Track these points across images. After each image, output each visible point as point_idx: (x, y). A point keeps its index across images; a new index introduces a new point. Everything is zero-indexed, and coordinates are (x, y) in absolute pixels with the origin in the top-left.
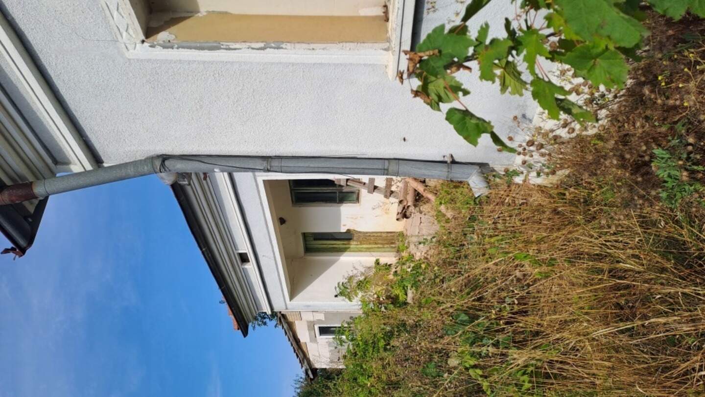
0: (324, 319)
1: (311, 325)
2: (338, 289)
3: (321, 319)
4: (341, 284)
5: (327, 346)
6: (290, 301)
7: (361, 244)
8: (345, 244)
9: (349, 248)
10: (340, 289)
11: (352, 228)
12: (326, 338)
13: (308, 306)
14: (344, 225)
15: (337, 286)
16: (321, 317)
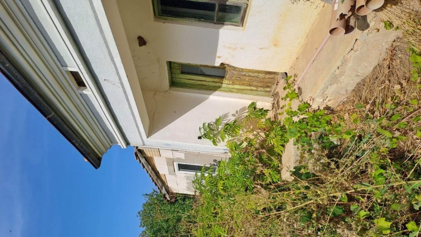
0: (184, 158)
1: (170, 162)
2: (202, 130)
3: (182, 158)
4: (207, 125)
5: (185, 179)
6: (147, 138)
7: (233, 84)
8: (216, 82)
9: (220, 87)
10: (205, 130)
11: (227, 62)
12: (185, 174)
13: (168, 145)
14: (219, 57)
15: (202, 126)
16: (182, 156)
